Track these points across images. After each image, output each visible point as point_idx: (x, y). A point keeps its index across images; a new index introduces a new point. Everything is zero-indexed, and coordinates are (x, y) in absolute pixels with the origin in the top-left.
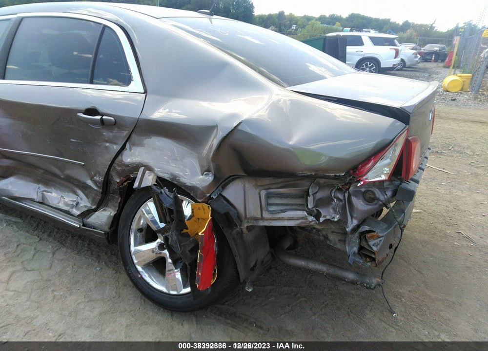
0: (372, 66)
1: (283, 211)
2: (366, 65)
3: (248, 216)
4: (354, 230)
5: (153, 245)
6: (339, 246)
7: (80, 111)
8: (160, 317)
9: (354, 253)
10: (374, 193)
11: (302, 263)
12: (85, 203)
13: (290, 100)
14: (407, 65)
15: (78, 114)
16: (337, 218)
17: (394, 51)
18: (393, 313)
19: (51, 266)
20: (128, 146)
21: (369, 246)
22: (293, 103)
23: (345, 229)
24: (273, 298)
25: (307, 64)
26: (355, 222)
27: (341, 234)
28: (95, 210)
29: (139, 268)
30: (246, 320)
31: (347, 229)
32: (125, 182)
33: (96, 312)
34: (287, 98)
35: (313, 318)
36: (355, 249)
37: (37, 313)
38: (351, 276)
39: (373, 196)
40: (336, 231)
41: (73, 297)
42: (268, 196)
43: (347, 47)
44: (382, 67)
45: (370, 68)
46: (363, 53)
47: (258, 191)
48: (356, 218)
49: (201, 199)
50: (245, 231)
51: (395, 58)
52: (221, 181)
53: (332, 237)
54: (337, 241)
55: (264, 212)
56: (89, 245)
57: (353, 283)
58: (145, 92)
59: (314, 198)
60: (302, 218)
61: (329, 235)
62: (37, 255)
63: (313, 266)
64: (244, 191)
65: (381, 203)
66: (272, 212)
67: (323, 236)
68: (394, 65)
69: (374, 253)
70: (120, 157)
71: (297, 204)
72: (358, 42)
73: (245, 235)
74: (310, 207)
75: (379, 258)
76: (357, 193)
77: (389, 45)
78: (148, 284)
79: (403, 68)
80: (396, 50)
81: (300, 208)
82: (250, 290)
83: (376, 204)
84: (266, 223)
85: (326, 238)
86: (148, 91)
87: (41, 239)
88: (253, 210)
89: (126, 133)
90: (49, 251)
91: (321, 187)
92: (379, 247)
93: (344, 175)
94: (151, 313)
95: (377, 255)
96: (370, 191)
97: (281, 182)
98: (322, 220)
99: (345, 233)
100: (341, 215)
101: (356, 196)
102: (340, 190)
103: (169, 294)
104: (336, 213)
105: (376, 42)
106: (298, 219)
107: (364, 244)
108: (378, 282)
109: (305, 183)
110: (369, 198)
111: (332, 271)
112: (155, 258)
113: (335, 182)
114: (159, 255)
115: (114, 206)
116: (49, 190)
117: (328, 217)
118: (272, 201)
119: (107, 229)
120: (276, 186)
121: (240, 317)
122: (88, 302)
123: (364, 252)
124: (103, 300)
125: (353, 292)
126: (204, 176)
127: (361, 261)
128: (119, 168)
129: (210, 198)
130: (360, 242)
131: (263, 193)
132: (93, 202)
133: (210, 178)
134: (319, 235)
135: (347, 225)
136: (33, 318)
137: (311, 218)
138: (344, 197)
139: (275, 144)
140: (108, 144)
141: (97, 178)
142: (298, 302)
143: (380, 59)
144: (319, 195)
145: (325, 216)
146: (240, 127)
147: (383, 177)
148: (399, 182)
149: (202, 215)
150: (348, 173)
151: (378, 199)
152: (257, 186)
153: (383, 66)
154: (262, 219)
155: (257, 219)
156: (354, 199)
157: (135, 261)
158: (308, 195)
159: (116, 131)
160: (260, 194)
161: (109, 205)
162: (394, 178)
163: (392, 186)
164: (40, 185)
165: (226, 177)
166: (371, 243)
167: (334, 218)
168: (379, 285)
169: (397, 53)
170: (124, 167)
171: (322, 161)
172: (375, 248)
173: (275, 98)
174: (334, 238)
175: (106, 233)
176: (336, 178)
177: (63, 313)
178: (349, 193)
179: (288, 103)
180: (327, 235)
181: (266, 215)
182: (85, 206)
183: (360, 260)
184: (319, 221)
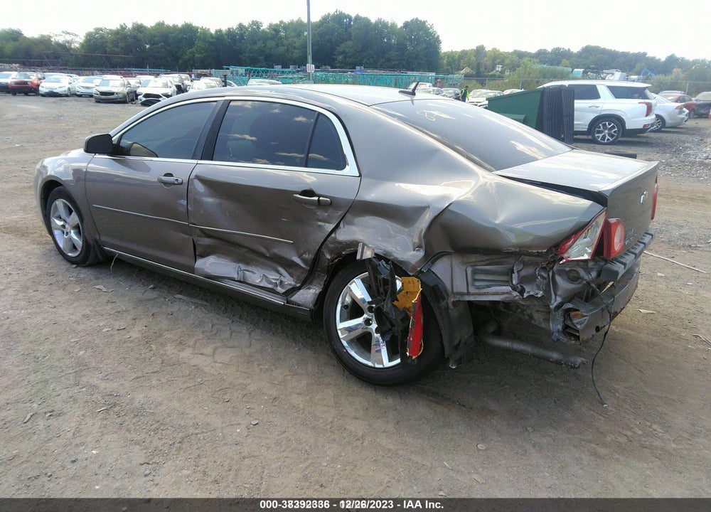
0: (613, 127)
1: (488, 287)
2: (604, 125)
3: (455, 291)
4: (558, 307)
5: (360, 320)
6: (543, 325)
7: (297, 193)
8: (364, 391)
9: (558, 331)
10: (578, 273)
11: (506, 344)
12: (289, 281)
13: (496, 183)
14: (667, 125)
15: (295, 195)
16: (540, 294)
17: (645, 107)
18: (603, 403)
19: (250, 345)
20: (341, 225)
21: (574, 324)
22: (499, 185)
23: (549, 306)
24: (475, 384)
25: (513, 142)
26: (559, 300)
27: (546, 312)
28: (299, 288)
29: (345, 343)
30: (449, 399)
31: (551, 307)
32: (336, 259)
33: (304, 382)
34: (493, 182)
35: (517, 402)
36: (560, 327)
37: (248, 381)
38: (555, 355)
39: (576, 275)
40: (541, 310)
41: (279, 371)
42: (474, 272)
43: (576, 101)
44: (627, 128)
45: (610, 129)
46: (600, 109)
47: (464, 268)
48: (560, 296)
49: (412, 272)
50: (450, 305)
51: (647, 115)
52: (431, 256)
53: (536, 316)
54: (542, 320)
55: (470, 287)
56: (282, 328)
57: (558, 363)
58: (360, 176)
59: (519, 276)
60: (507, 293)
61: (533, 314)
62: (233, 334)
63: (517, 346)
64: (451, 266)
65: (585, 282)
66: (478, 288)
67: (528, 315)
68: (645, 126)
69: (578, 331)
70: (333, 235)
71: (502, 281)
72: (592, 93)
73: (450, 311)
74: (514, 282)
75: (583, 336)
76: (561, 273)
77: (638, 98)
78: (354, 358)
79: (661, 128)
80: (647, 104)
81: (506, 284)
82: (454, 367)
83: (580, 283)
84: (471, 298)
85: (531, 317)
86: (363, 175)
87: (233, 321)
88: (460, 286)
89: (340, 213)
90: (244, 332)
91: (525, 264)
92: (583, 325)
93: (546, 252)
94: (355, 388)
95: (581, 333)
96: (575, 270)
97: (487, 260)
98: (526, 295)
99: (549, 312)
100: (544, 291)
101: (559, 275)
102: (544, 269)
103: (375, 368)
104: (539, 289)
105: (618, 93)
106: (503, 293)
107: (568, 323)
108: (582, 361)
109: (511, 260)
110: (573, 277)
111: (537, 351)
112: (361, 332)
113: (539, 259)
114: (364, 330)
115: (320, 284)
116: (249, 268)
117: (532, 293)
118: (477, 277)
119: (311, 306)
120: (481, 263)
121: (443, 396)
122: (293, 375)
123: (569, 331)
124: (307, 374)
125: (562, 384)
126: (415, 252)
127: (566, 340)
128: (332, 246)
129: (421, 272)
130: (564, 321)
131: (470, 270)
132: (297, 281)
133: (421, 254)
134: (524, 315)
135: (550, 302)
136: (247, 385)
137: (515, 294)
138: (549, 275)
139: (481, 223)
140: (320, 223)
141: (306, 256)
142: (502, 388)
143: (624, 117)
144: (523, 273)
145: (528, 292)
146: (450, 208)
147: (586, 257)
148: (603, 263)
149: (411, 289)
150: (550, 250)
151: (582, 279)
152: (464, 263)
153: (629, 126)
154: (468, 294)
155: (463, 294)
156: (558, 278)
157: (341, 336)
158: (513, 272)
159: (330, 210)
160: (466, 270)
161: (314, 283)
162: (597, 258)
163: (597, 266)
164: (240, 265)
165: (436, 253)
166: (575, 321)
167: (537, 294)
168: (584, 364)
169: (649, 109)
170: (337, 245)
171: (527, 240)
172: (579, 327)
173: (482, 181)
174: (538, 317)
175: (311, 310)
176: (539, 255)
177: (273, 382)
178: (553, 272)
179: (494, 185)
180: (531, 314)
181: (472, 290)
182: (290, 285)
183: (564, 339)
184: (523, 296)
